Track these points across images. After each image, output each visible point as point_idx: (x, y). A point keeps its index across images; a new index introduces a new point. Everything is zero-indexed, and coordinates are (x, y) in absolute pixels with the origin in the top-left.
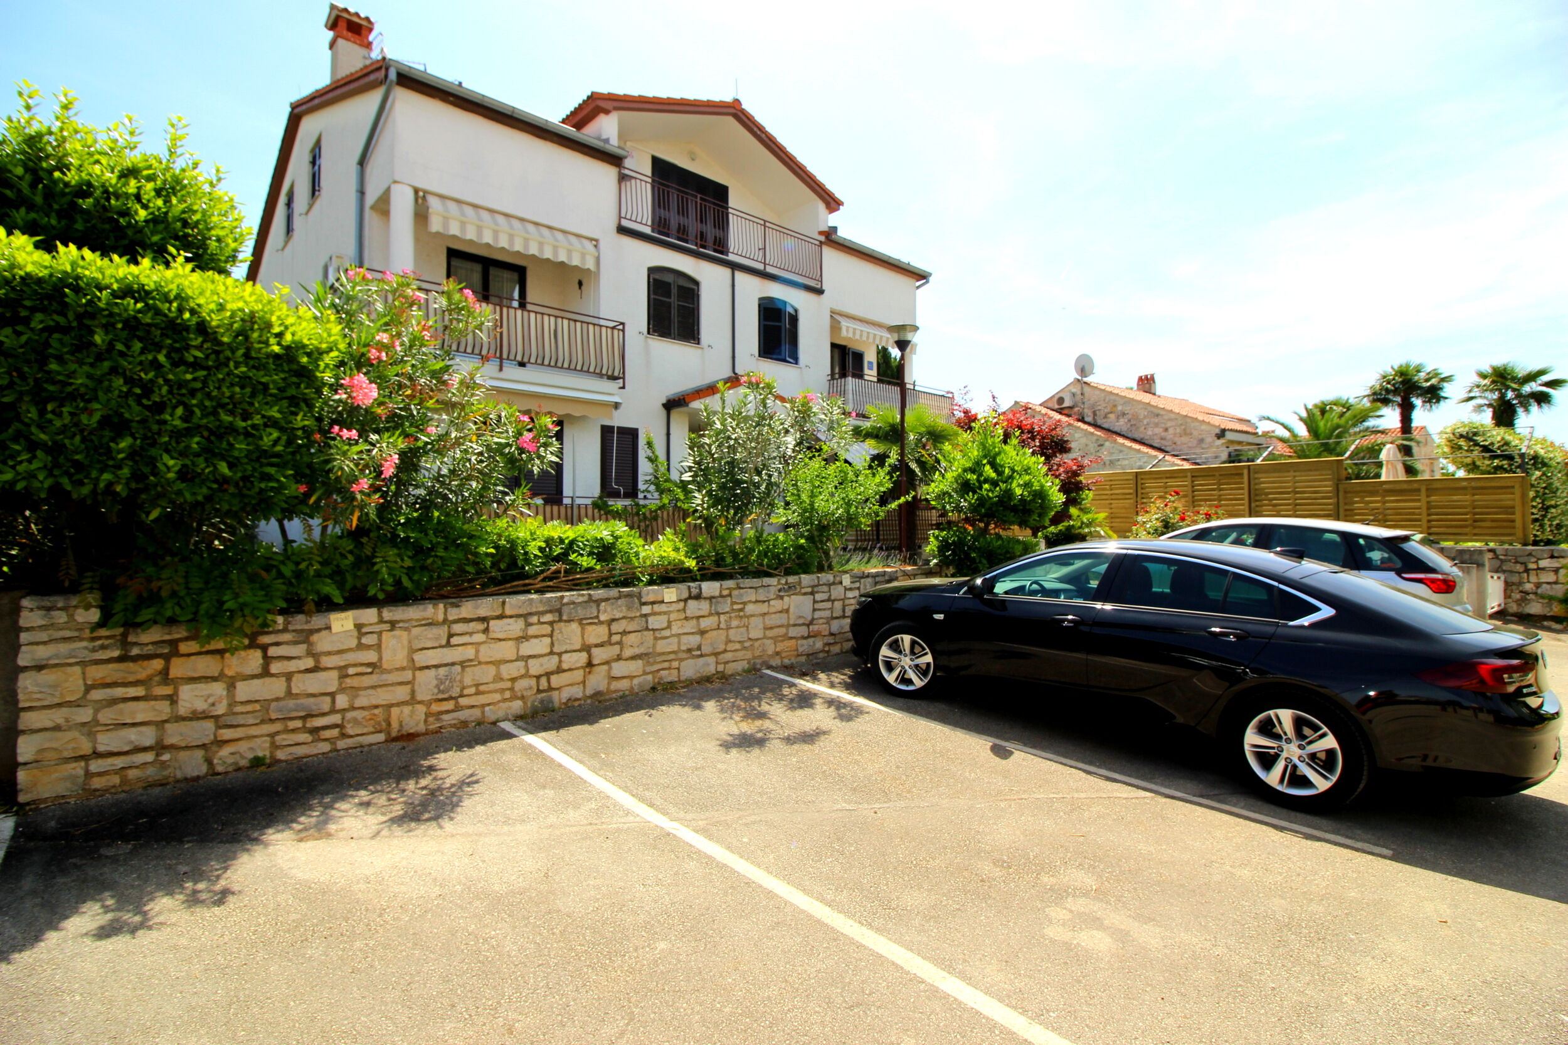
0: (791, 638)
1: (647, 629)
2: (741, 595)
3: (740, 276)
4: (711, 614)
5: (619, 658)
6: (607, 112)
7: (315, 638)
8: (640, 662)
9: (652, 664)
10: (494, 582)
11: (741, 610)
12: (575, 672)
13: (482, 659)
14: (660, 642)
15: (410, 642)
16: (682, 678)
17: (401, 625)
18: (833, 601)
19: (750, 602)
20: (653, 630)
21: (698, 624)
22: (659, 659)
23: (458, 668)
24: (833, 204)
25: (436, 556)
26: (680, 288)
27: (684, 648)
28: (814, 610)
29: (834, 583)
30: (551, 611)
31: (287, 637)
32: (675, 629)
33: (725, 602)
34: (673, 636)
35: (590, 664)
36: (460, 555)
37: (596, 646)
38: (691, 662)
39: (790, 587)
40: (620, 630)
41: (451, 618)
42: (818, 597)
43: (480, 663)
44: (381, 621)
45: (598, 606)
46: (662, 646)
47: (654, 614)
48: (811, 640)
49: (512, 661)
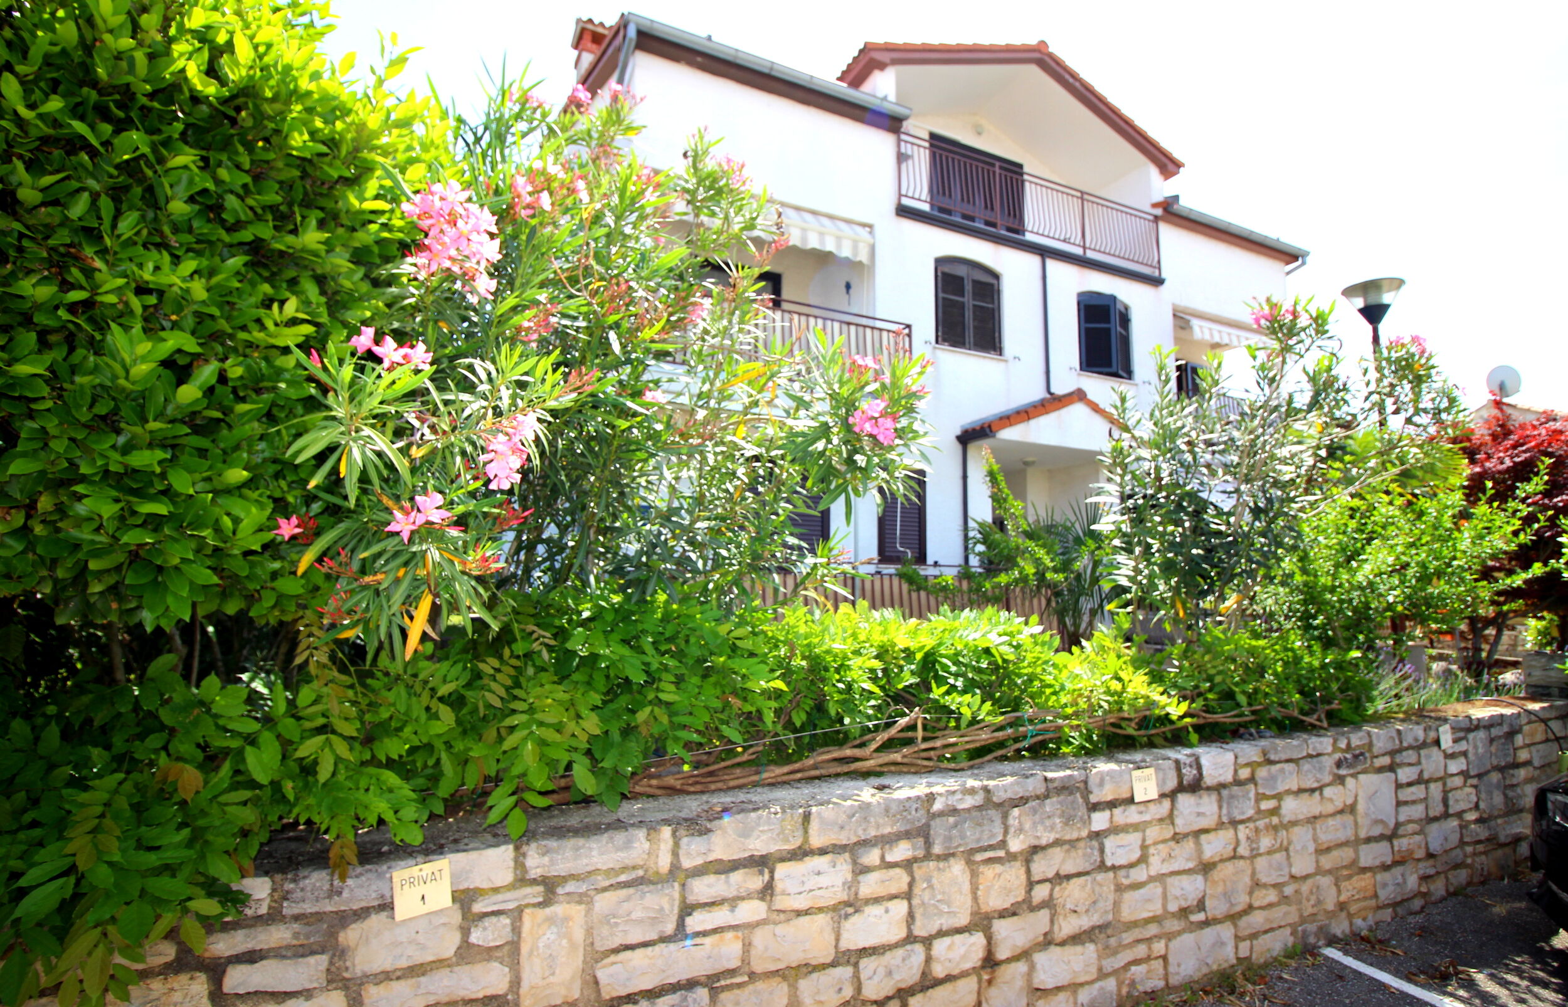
0: (1364, 870)
1: (1102, 867)
2: (1272, 778)
3: (1052, 265)
4: (1220, 825)
5: (1047, 942)
6: (882, 66)
7: (350, 935)
8: (1091, 947)
9: (1115, 953)
10: (779, 754)
11: (1275, 811)
12: (961, 983)
13: (758, 968)
14: (1128, 896)
15: (589, 931)
16: (1174, 981)
17: (570, 887)
18: (1427, 782)
19: (1289, 792)
20: (1114, 868)
21: (1199, 850)
22: (1128, 937)
23: (702, 993)
24: (1171, 167)
25: (659, 702)
26: (976, 283)
27: (1173, 907)
28: (1399, 804)
29: (1424, 745)
30: (907, 835)
31: (278, 935)
32: (1156, 865)
33: (1246, 796)
34: (1151, 879)
35: (990, 962)
36: (710, 697)
37: (1003, 914)
38: (1188, 939)
39: (1356, 757)
40: (1050, 874)
41: (687, 863)
42: (1405, 774)
43: (753, 976)
44: (522, 880)
45: (1005, 816)
46: (1136, 906)
47: (1115, 830)
48: (1397, 871)
49: (823, 967)
